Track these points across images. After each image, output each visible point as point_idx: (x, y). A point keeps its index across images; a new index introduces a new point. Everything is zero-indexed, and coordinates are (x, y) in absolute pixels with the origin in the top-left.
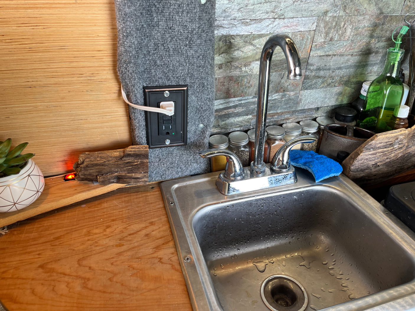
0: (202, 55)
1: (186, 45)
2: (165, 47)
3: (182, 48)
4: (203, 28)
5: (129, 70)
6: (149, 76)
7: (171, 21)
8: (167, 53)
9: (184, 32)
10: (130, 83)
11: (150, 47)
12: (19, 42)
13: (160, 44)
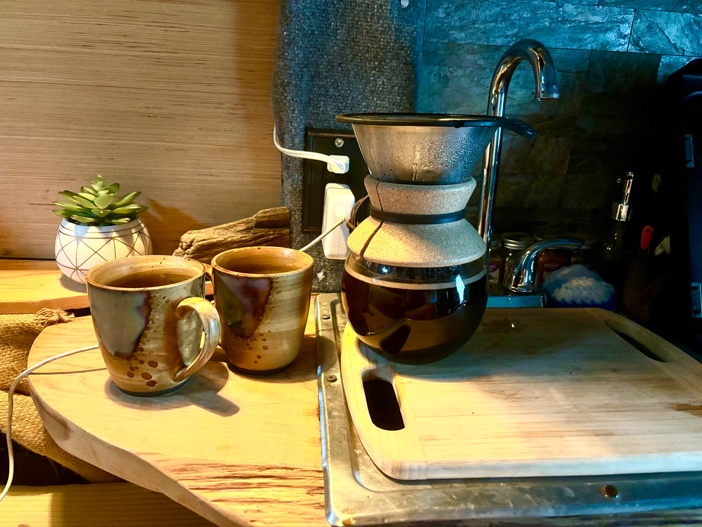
0: (399, 85)
1: (374, 68)
2: (344, 69)
3: (369, 71)
4: (402, 43)
5: (286, 97)
6: (316, 111)
7: (355, 30)
8: (345, 78)
9: (373, 47)
10: (286, 118)
11: (321, 66)
12: (143, 47)
13: (336, 62)
